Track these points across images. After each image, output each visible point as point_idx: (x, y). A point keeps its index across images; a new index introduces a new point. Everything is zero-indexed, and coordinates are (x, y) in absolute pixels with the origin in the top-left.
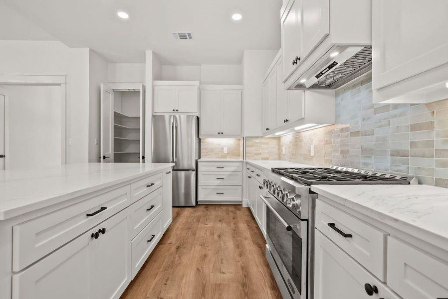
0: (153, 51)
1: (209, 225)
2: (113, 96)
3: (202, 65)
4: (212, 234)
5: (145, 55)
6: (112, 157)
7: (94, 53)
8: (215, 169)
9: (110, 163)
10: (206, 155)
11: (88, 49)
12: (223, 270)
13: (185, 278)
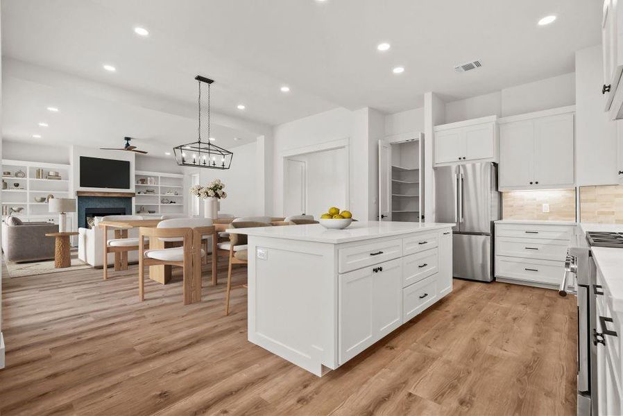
0: (433, 93)
1: (503, 306)
2: (390, 150)
3: (503, 91)
4: (505, 314)
5: (423, 99)
6: (390, 216)
7: (374, 111)
8: (523, 234)
9: (388, 222)
10: (511, 216)
11: (367, 108)
12: (505, 347)
13: (456, 341)
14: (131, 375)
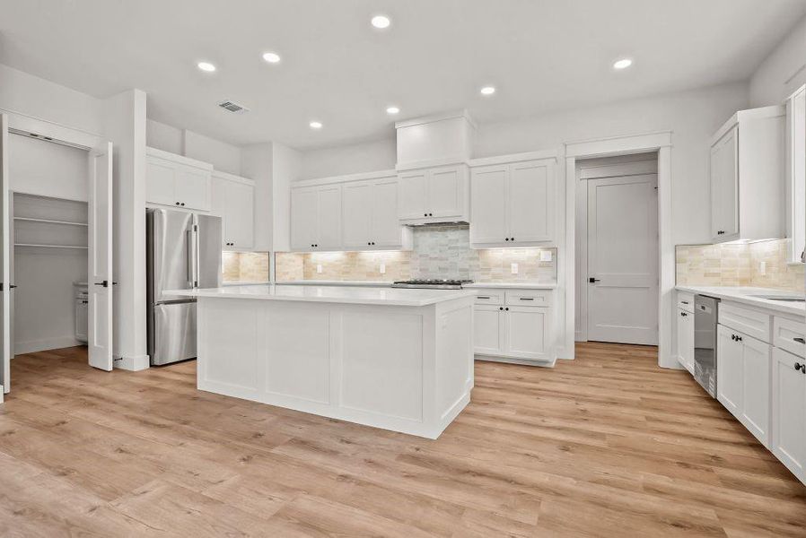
0: (147, 96)
14: (575, 482)
